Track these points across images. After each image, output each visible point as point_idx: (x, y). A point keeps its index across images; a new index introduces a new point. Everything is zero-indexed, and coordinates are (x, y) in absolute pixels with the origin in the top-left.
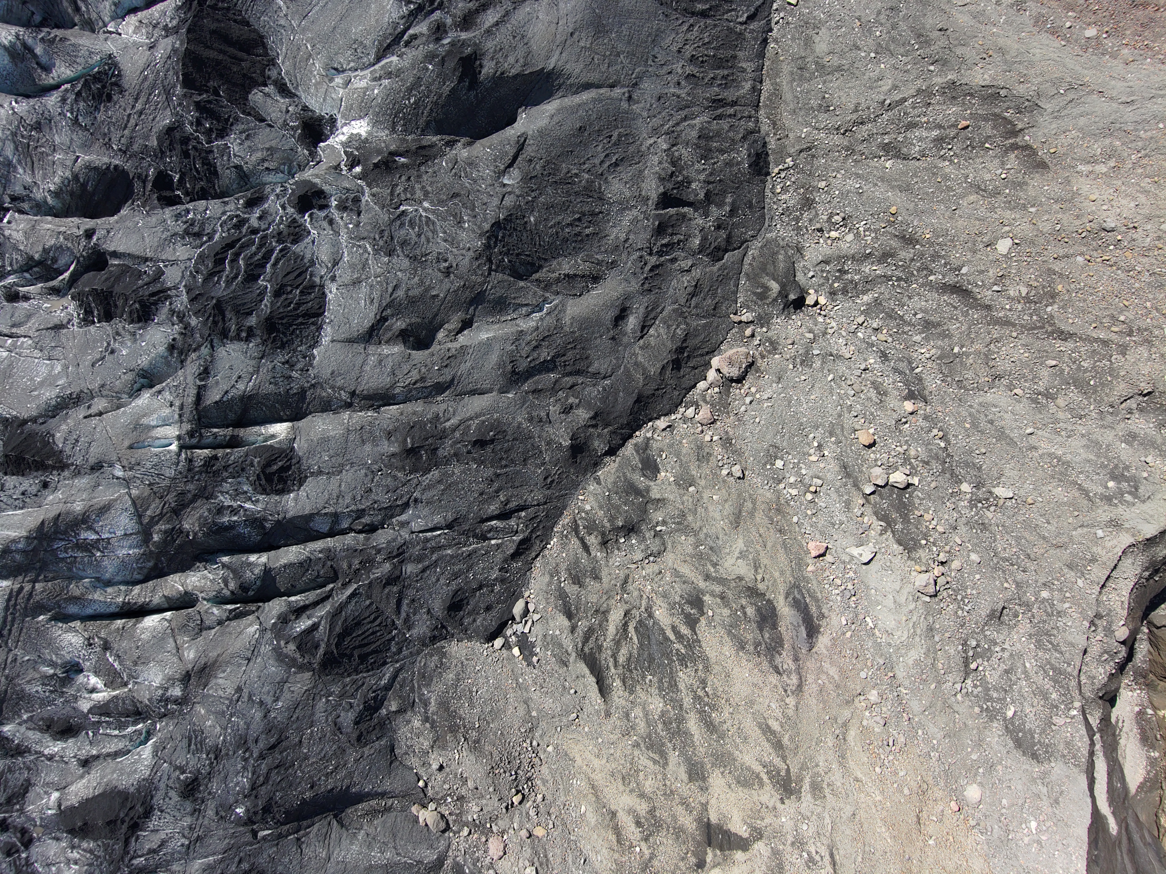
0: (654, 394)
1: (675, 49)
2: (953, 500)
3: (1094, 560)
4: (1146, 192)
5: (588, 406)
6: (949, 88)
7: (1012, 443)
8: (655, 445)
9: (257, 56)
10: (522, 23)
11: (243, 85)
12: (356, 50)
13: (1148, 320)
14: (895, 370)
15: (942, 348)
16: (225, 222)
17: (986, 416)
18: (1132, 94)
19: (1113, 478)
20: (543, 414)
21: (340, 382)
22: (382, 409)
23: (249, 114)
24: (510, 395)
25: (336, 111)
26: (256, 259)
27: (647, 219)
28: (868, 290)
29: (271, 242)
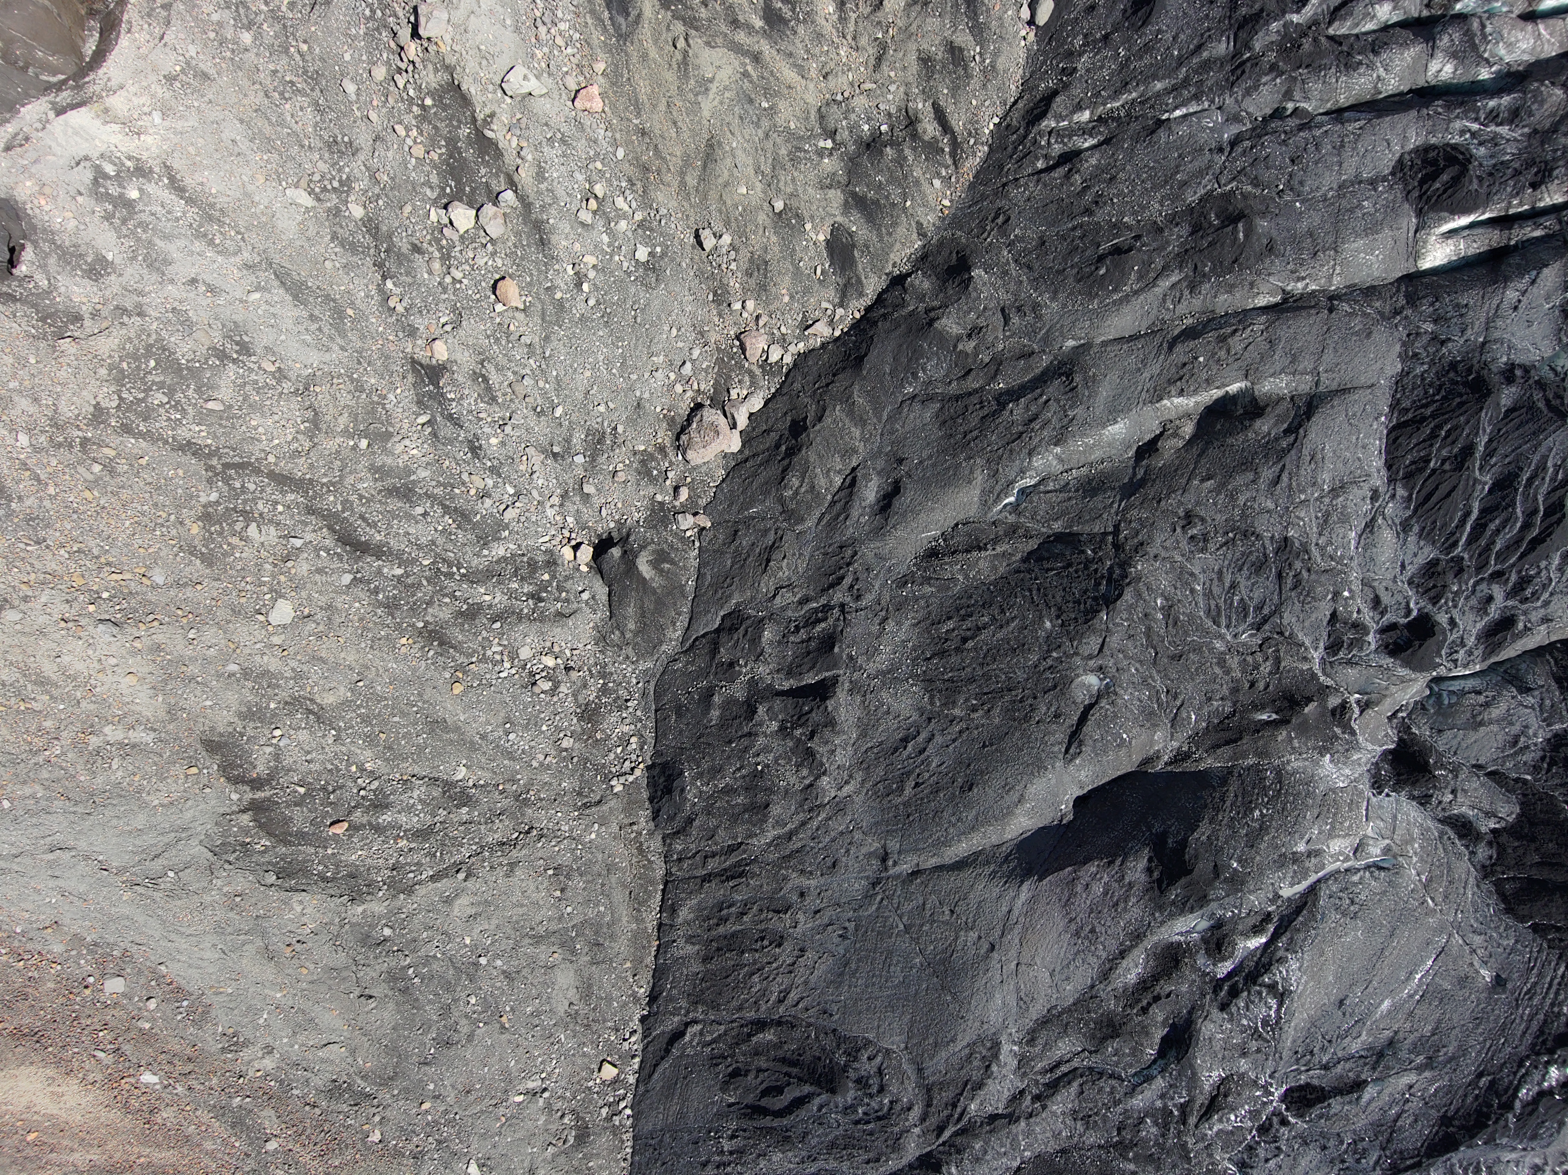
0: (834, 375)
1: (809, 954)
2: (377, 190)
3: (170, 79)
4: (42, 682)
5: (942, 338)
6: (360, 893)
7: (282, 277)
8: (831, 293)
9: (1513, 878)
11: (1532, 824)
12: (1352, 902)
13: (54, 462)
14: (457, 423)
15: (384, 450)
16: (1544, 587)
17: (320, 329)
18: (51, 865)
19: (129, 204)
20: (1015, 320)
21: (1357, 323)
22: (1278, 298)
23: (1517, 780)
24: (1071, 343)
25: (1374, 800)
26: (1497, 522)
27: (851, 657)
28: (498, 562)
29: (1471, 558)
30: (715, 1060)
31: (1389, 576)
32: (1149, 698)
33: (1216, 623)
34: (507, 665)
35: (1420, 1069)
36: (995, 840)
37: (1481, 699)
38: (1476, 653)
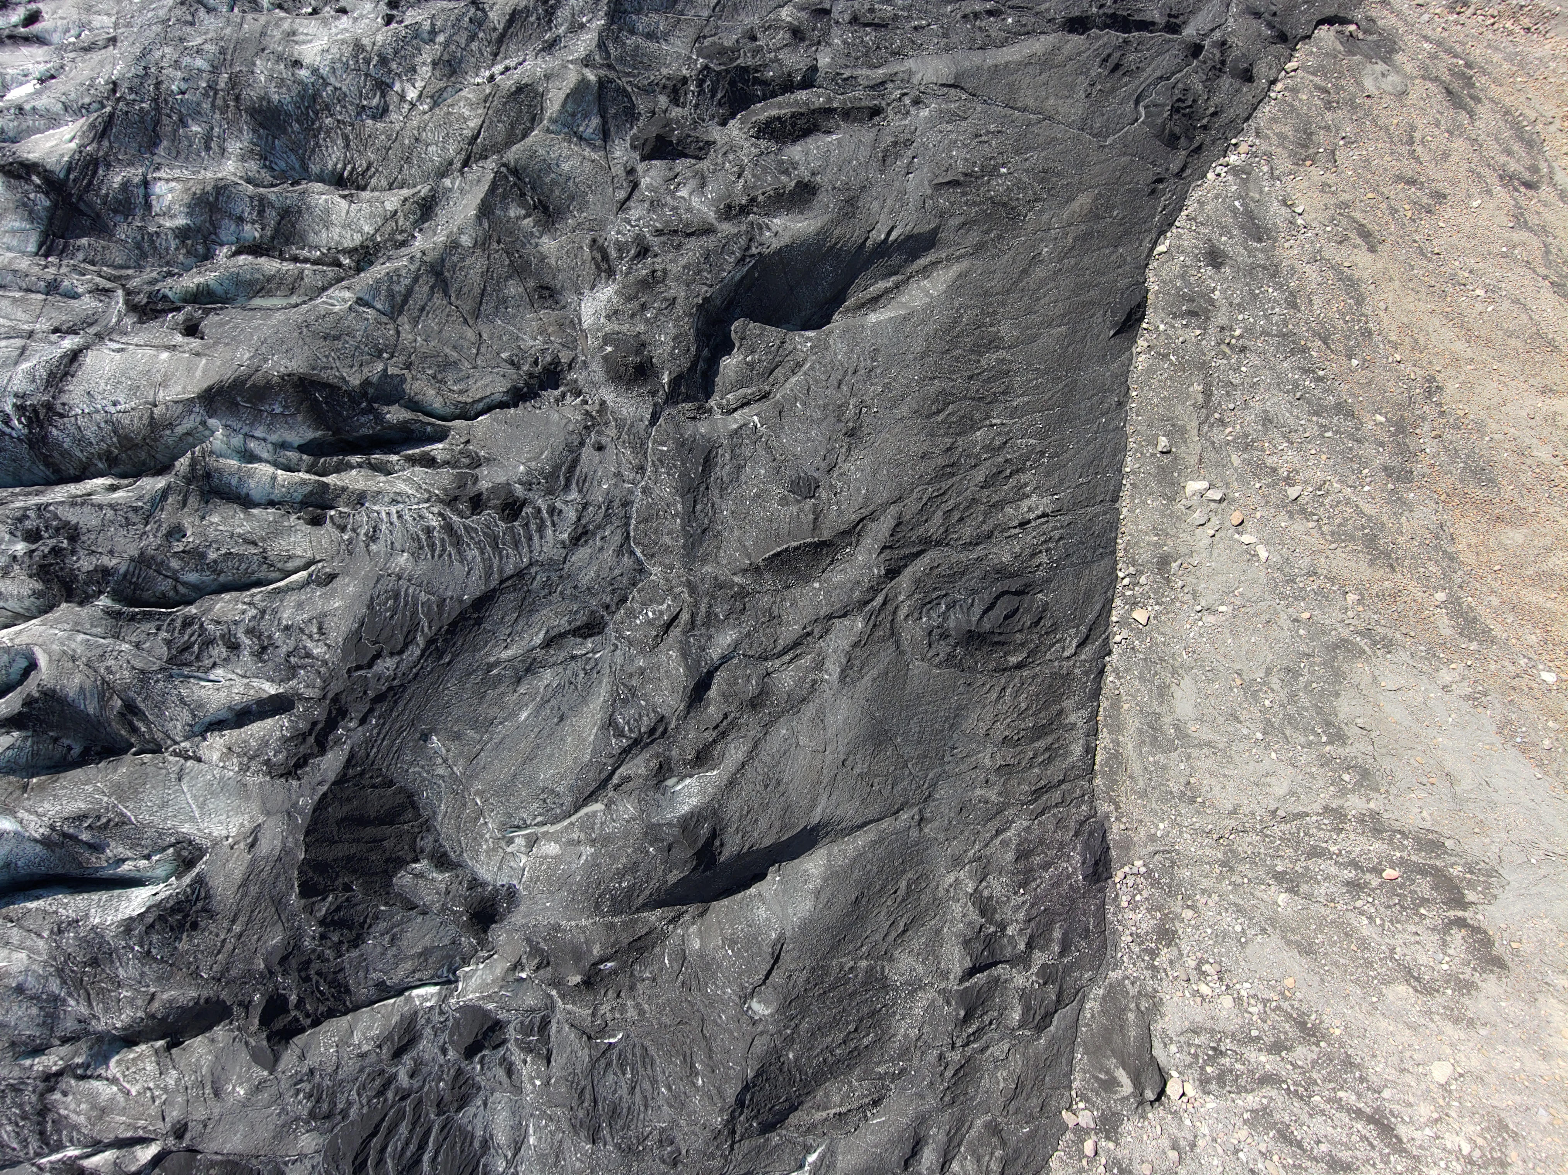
1: (982, 731)
6: (1371, 816)
9: (405, 823)
10: (777, 757)
11: (385, 871)
12: (544, 801)
16: (363, 1085)
23: (393, 904)
25: (515, 882)
26: (408, 1154)
27: (948, 1003)
28: (1253, 1090)
29: (427, 1114)
30: (1054, 628)
31: (497, 1095)
32: (706, 984)
33: (645, 1049)
34: (1243, 993)
35: (497, 663)
36: (836, 850)
37: (417, 975)
38: (423, 1021)
